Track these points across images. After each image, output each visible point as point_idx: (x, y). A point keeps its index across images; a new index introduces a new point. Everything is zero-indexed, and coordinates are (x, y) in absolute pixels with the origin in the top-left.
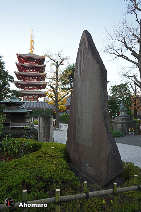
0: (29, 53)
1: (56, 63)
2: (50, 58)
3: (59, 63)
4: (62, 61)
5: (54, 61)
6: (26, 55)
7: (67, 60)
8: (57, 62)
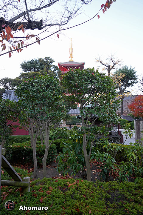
0: (69, 61)
1: (107, 68)
2: (102, 63)
3: (111, 67)
4: (115, 64)
5: (106, 66)
6: (65, 64)
7: (119, 63)
8: (109, 67)
